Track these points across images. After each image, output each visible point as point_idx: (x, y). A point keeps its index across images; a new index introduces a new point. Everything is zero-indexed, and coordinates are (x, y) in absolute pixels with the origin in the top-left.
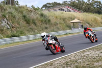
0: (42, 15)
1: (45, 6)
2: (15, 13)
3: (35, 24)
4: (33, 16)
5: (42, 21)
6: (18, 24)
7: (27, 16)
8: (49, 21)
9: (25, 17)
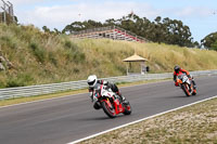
0: (68, 45)
1: (69, 28)
2: (15, 40)
3: (54, 62)
4: (50, 46)
5: (68, 57)
6: (21, 61)
7: (39, 47)
8: (83, 57)
9: (33, 47)
